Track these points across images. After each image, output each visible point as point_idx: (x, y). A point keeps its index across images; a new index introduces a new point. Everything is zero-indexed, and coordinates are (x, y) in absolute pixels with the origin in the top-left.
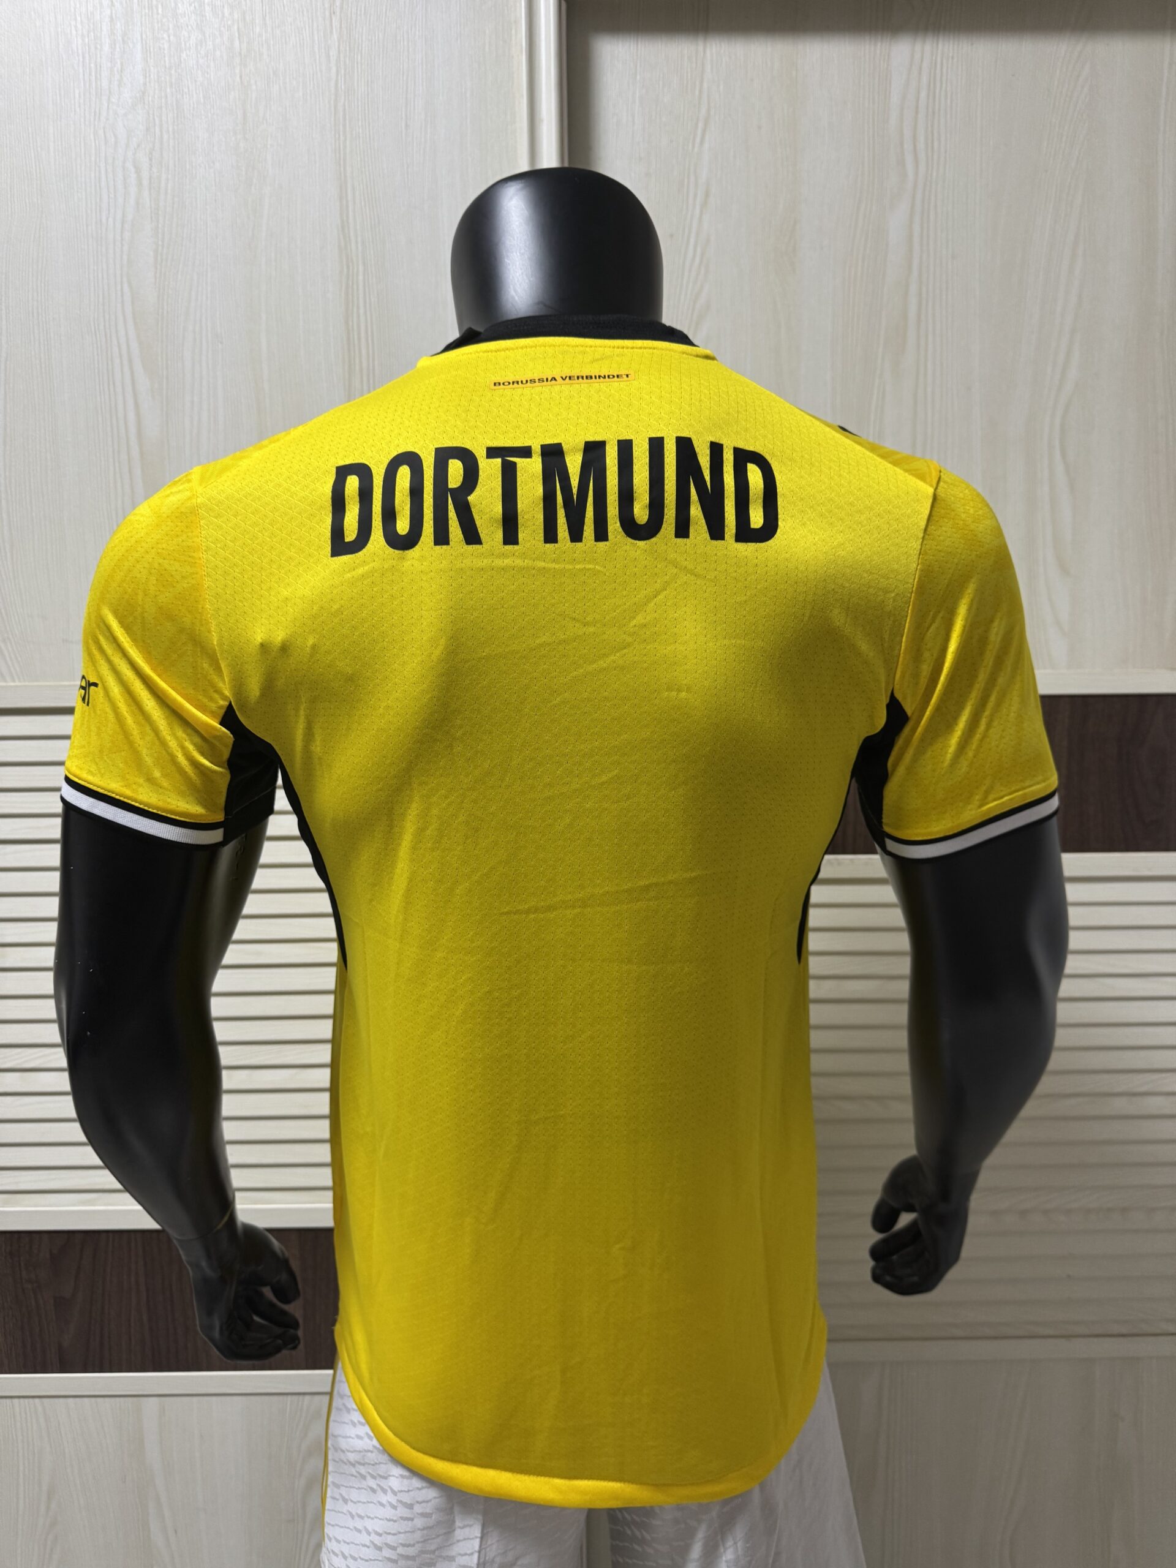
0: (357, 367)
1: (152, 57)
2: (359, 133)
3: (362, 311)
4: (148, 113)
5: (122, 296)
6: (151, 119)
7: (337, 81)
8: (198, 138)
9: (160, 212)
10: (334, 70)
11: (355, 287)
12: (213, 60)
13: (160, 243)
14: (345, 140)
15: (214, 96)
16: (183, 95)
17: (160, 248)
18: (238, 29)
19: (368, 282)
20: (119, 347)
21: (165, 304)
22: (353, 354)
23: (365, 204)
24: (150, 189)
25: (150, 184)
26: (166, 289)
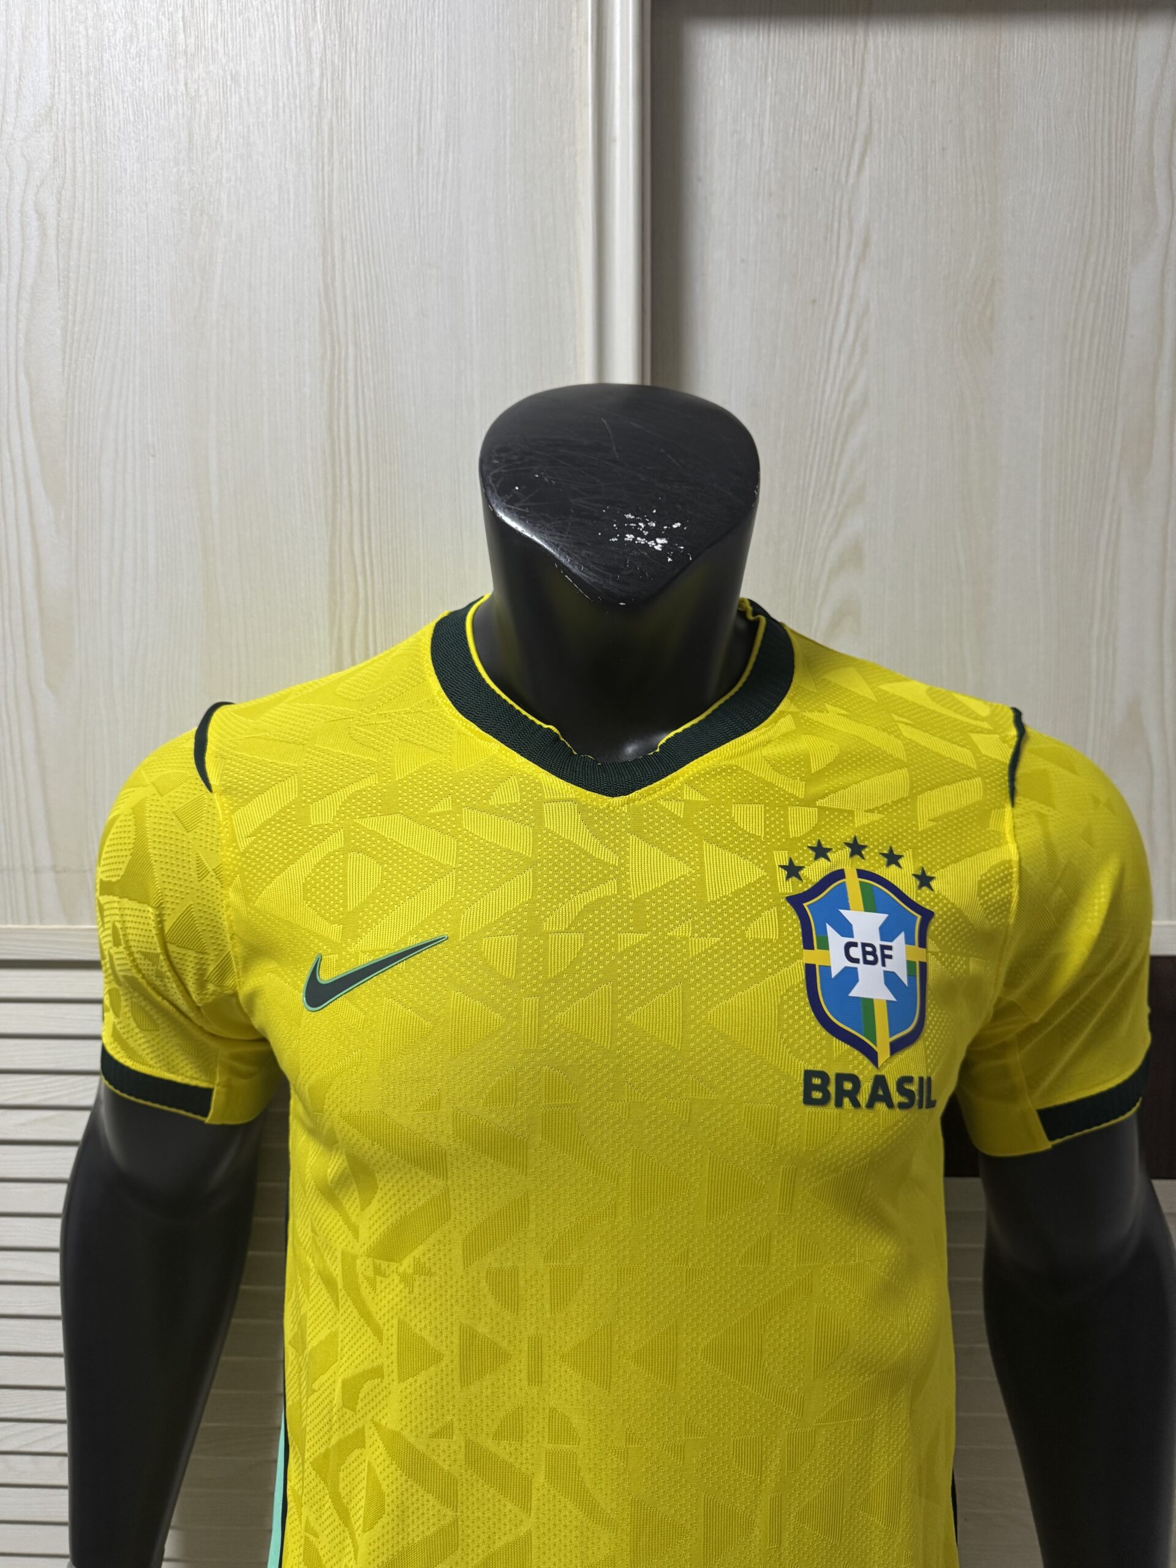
0: (345, 493)
1: (63, 58)
2: (351, 162)
3: (352, 411)
4: (57, 137)
5: (17, 390)
6: (61, 143)
7: (321, 89)
8: (126, 170)
9: (71, 274)
10: (317, 72)
11: (343, 377)
12: (148, 59)
13: (70, 317)
14: (332, 170)
15: (148, 112)
16: (105, 111)
17: (70, 324)
18: (183, 17)
19: (361, 370)
20: (12, 462)
21: (76, 402)
22: (338, 473)
23: (358, 259)
24: (57, 242)
25: (58, 235)
26: (78, 381)
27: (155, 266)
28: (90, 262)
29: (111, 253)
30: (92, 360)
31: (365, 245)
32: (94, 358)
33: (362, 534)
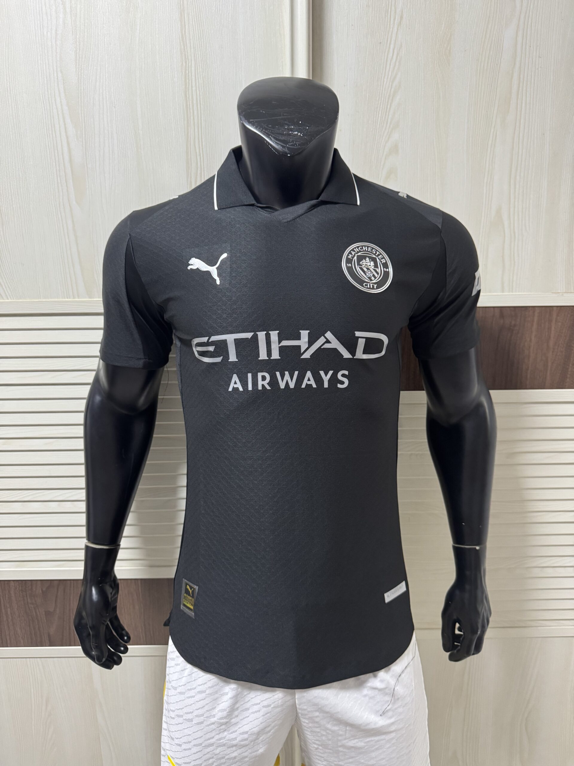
0: (192, 122)
3: (194, 88)
5: (57, 79)
11: (190, 74)
17: (78, 50)
19: (197, 71)
20: (57, 109)
21: (82, 84)
22: (189, 113)
23: (195, 23)
24: (71, 14)
25: (71, 11)
26: (82, 75)
27: (112, 25)
28: (85, 23)
29: (93, 19)
30: (88, 66)
31: (197, 17)
32: (89, 65)
33: (199, 139)
